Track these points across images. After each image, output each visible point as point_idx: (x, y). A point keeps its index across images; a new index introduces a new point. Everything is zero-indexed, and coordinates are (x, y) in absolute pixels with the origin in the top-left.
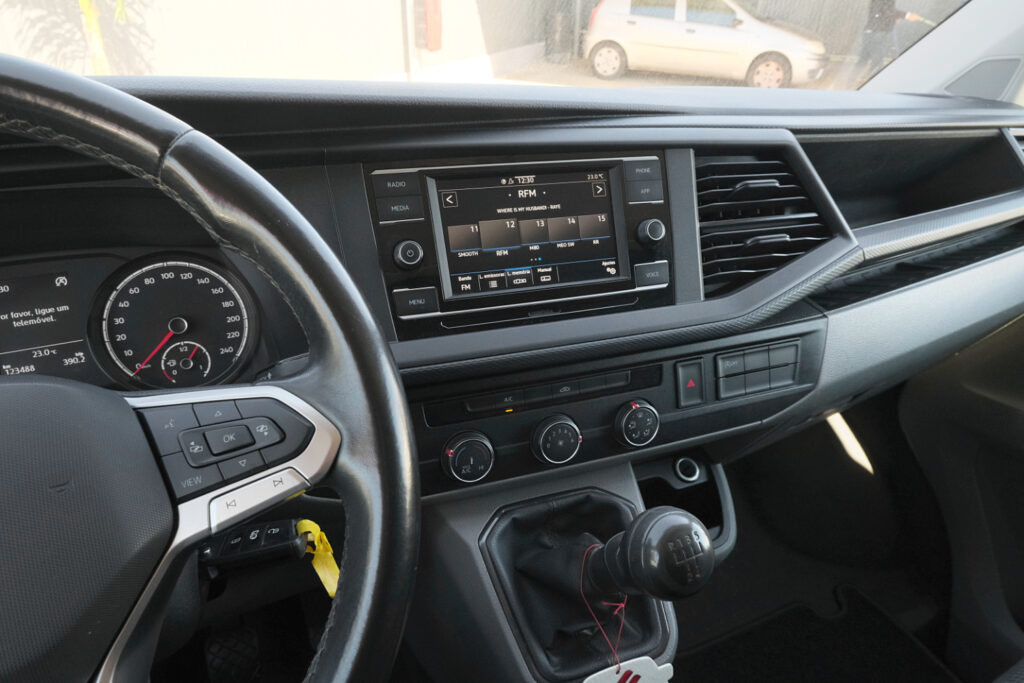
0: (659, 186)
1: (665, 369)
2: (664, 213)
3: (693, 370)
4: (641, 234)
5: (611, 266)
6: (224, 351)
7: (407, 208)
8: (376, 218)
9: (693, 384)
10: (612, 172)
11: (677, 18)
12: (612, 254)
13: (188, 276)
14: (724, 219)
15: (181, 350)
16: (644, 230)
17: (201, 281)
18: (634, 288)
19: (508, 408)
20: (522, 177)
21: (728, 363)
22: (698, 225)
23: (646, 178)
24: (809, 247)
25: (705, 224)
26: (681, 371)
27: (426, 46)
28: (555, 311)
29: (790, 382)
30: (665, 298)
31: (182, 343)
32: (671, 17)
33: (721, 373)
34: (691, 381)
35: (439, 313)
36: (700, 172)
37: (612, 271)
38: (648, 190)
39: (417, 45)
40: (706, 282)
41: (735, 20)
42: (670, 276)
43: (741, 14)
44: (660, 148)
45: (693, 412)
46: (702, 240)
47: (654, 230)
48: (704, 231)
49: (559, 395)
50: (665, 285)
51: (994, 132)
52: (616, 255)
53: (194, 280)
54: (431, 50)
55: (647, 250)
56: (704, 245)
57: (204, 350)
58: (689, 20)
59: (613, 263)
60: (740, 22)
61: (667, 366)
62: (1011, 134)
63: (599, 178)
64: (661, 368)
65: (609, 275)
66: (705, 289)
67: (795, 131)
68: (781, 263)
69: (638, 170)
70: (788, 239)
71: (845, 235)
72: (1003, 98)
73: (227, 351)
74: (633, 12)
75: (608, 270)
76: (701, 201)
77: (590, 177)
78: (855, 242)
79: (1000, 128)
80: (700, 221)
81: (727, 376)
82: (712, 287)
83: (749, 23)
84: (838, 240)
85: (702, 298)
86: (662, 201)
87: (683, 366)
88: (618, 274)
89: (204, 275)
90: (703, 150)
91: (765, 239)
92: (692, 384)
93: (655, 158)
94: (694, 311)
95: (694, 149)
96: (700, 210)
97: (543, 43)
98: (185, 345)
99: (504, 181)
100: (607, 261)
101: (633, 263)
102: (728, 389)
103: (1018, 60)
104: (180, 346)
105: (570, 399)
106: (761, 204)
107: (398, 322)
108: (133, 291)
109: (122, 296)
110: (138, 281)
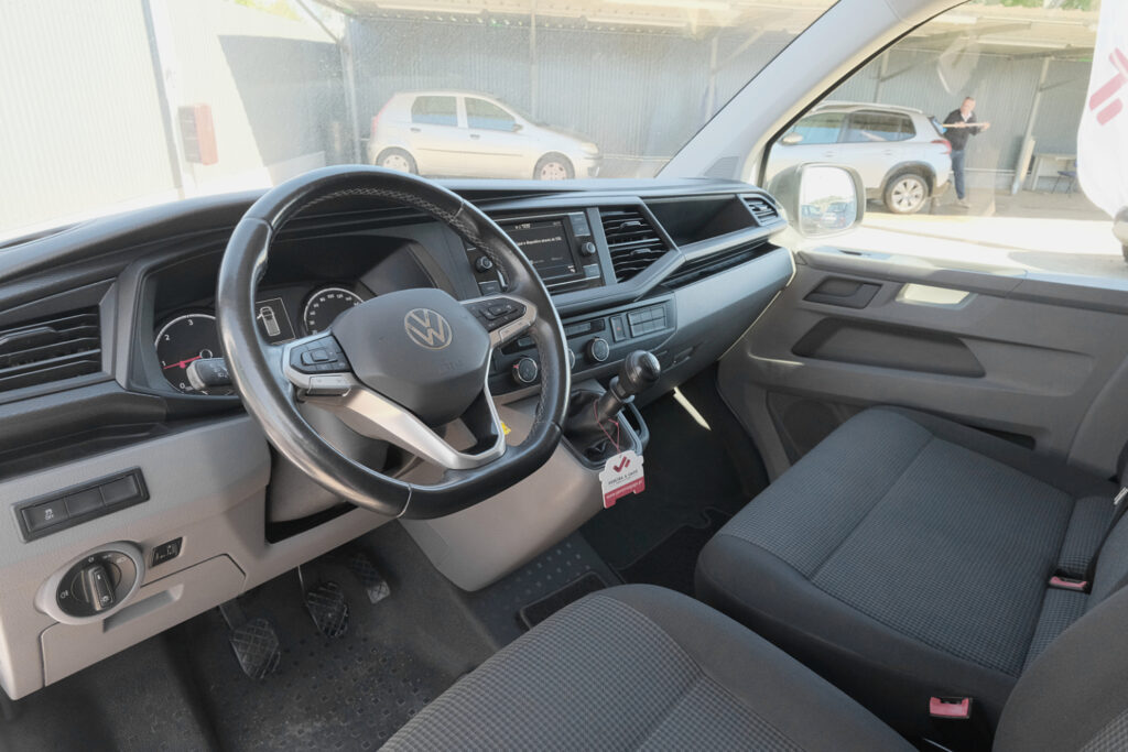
0: (587, 226)
1: (605, 321)
2: (591, 239)
3: (618, 322)
4: (584, 250)
10: (563, 221)
11: (459, 125)
12: (571, 261)
13: (340, 296)
14: (617, 242)
16: (585, 248)
17: (348, 299)
18: (584, 278)
20: (524, 225)
21: (634, 318)
22: (607, 246)
23: (580, 223)
24: (659, 256)
25: (610, 245)
27: (200, 160)
29: (663, 327)
30: (601, 282)
32: (454, 124)
33: (631, 323)
34: (618, 327)
36: (603, 219)
37: (573, 270)
38: (582, 229)
39: (189, 159)
40: (616, 274)
41: (515, 125)
42: (601, 272)
43: (519, 120)
44: (583, 208)
45: (623, 344)
47: (590, 248)
48: (610, 249)
50: (599, 277)
51: (732, 196)
52: (573, 262)
53: (343, 299)
54: (206, 164)
55: (588, 258)
58: (471, 126)
59: (573, 266)
60: (520, 127)
61: (606, 319)
62: (742, 197)
63: (559, 224)
64: (603, 320)
65: (572, 272)
66: (617, 278)
67: (642, 198)
68: (648, 264)
69: (575, 219)
70: (649, 251)
71: (674, 248)
72: (735, 178)
74: (415, 121)
75: (571, 269)
76: (606, 234)
77: (555, 224)
78: (680, 252)
79: (735, 194)
80: (608, 244)
81: (634, 325)
82: (619, 277)
83: (528, 128)
84: (671, 252)
85: (616, 283)
86: (590, 234)
87: (613, 319)
88: (576, 271)
89: (348, 295)
90: (603, 208)
91: (640, 251)
92: (619, 329)
93: (582, 213)
94: (614, 289)
95: (598, 208)
96: (606, 238)
97: (322, 152)
99: (517, 227)
100: (570, 265)
101: (582, 265)
102: (637, 330)
103: (737, 158)
106: (631, 234)
108: (316, 305)
109: (311, 309)
110: (317, 300)
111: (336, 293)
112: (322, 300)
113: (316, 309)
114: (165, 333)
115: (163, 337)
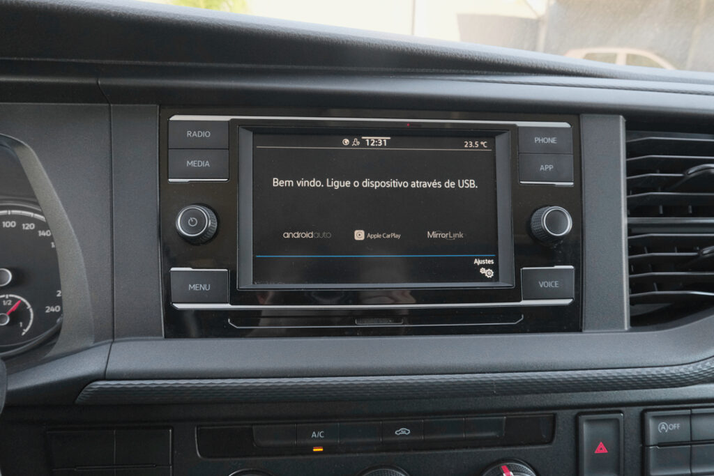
0: (568, 162)
1: (559, 421)
2: (574, 200)
3: (607, 430)
4: (534, 227)
5: (487, 266)
6: (50, 309)
7: (207, 164)
8: (164, 172)
9: (604, 451)
10: (501, 141)
12: (491, 249)
14: (664, 215)
15: (5, 303)
16: (539, 220)
18: (519, 301)
19: (318, 446)
20: (373, 138)
21: (664, 426)
22: (625, 221)
23: (548, 150)
25: (636, 220)
26: (586, 429)
28: (397, 321)
30: (566, 320)
31: (7, 296)
33: (652, 439)
34: (601, 445)
35: (228, 306)
36: (631, 150)
37: (489, 273)
38: (550, 167)
40: (633, 302)
42: (577, 289)
44: (574, 112)
46: (630, 242)
47: (554, 221)
48: (634, 230)
49: (393, 439)
50: (568, 302)
52: (496, 252)
55: (543, 249)
56: (633, 249)
57: (29, 306)
59: (491, 262)
61: (565, 417)
63: (481, 146)
64: (554, 418)
65: (483, 278)
66: (631, 311)
69: (537, 140)
73: (53, 310)
75: (483, 271)
76: (631, 188)
77: (468, 144)
80: (628, 216)
81: (660, 445)
82: (642, 309)
85: (626, 326)
86: (572, 184)
87: (589, 421)
88: (496, 278)
90: (639, 119)
92: (602, 449)
93: (566, 125)
94: (606, 347)
95: (625, 117)
96: (629, 200)
98: (10, 298)
99: (346, 141)
100: (482, 258)
101: (519, 264)
102: (662, 465)
104: (4, 299)
105: (407, 445)
107: (169, 310)
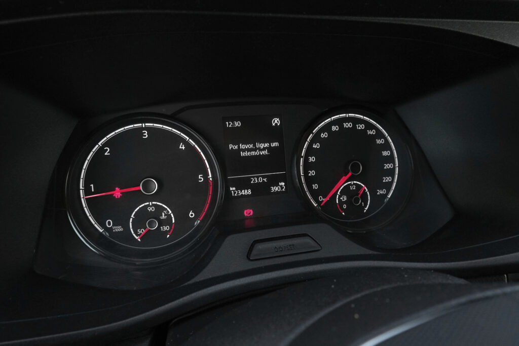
6: (379, 192)
13: (361, 127)
15: (351, 188)
17: (370, 132)
53: (365, 131)
57: (367, 190)
73: (382, 192)
89: (373, 127)
98: (354, 184)
104: (351, 184)
108: (324, 135)
109: (316, 138)
110: (327, 128)
111: (356, 121)
112: (334, 128)
113: (322, 141)
114: (105, 145)
115: (101, 150)
